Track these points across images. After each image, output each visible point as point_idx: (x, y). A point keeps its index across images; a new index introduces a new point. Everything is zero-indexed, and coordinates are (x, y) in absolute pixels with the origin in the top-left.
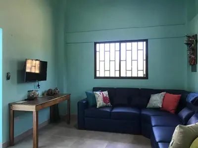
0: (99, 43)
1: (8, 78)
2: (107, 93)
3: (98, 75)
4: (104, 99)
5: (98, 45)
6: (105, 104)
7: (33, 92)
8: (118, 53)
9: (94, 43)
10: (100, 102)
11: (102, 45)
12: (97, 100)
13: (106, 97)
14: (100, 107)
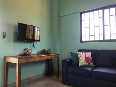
0: (85, 12)
1: (4, 37)
2: (90, 54)
3: (83, 40)
4: (87, 59)
5: (83, 15)
6: (87, 64)
7: (27, 50)
8: (101, 19)
9: (80, 13)
10: (82, 62)
11: (87, 14)
12: (79, 60)
13: (89, 57)
14: (82, 66)
